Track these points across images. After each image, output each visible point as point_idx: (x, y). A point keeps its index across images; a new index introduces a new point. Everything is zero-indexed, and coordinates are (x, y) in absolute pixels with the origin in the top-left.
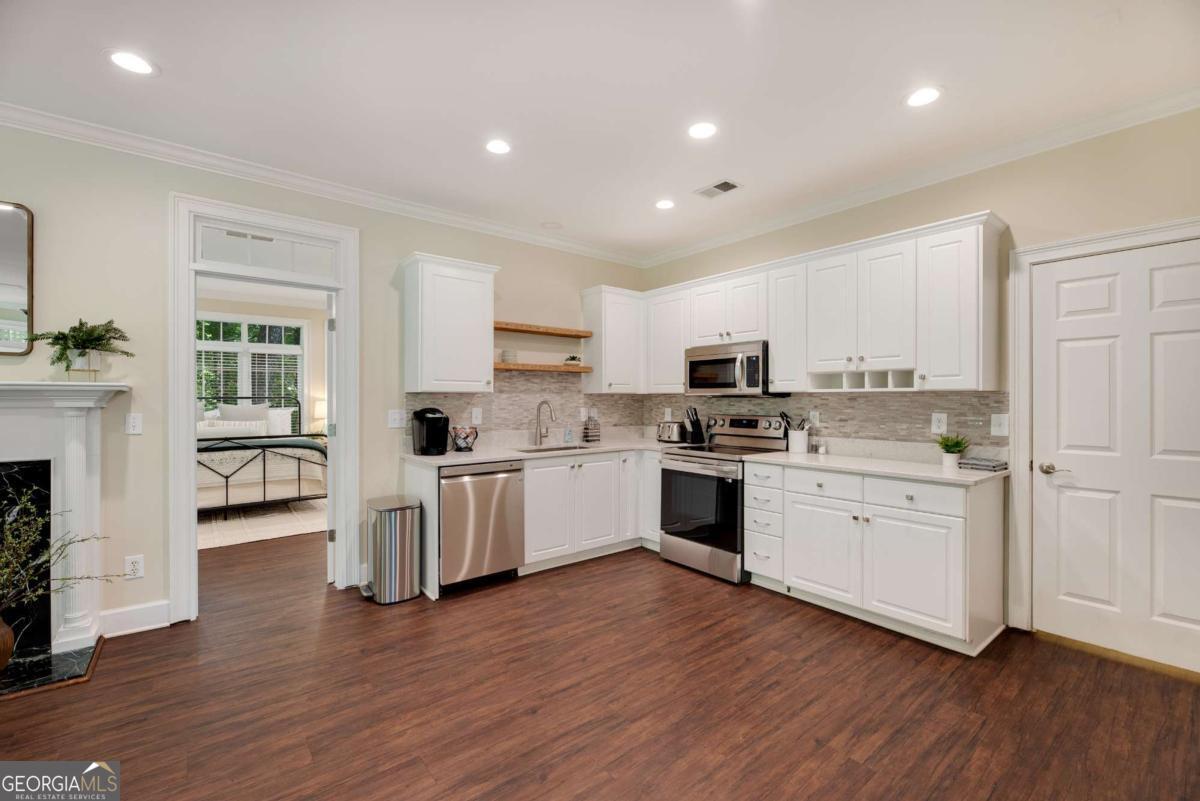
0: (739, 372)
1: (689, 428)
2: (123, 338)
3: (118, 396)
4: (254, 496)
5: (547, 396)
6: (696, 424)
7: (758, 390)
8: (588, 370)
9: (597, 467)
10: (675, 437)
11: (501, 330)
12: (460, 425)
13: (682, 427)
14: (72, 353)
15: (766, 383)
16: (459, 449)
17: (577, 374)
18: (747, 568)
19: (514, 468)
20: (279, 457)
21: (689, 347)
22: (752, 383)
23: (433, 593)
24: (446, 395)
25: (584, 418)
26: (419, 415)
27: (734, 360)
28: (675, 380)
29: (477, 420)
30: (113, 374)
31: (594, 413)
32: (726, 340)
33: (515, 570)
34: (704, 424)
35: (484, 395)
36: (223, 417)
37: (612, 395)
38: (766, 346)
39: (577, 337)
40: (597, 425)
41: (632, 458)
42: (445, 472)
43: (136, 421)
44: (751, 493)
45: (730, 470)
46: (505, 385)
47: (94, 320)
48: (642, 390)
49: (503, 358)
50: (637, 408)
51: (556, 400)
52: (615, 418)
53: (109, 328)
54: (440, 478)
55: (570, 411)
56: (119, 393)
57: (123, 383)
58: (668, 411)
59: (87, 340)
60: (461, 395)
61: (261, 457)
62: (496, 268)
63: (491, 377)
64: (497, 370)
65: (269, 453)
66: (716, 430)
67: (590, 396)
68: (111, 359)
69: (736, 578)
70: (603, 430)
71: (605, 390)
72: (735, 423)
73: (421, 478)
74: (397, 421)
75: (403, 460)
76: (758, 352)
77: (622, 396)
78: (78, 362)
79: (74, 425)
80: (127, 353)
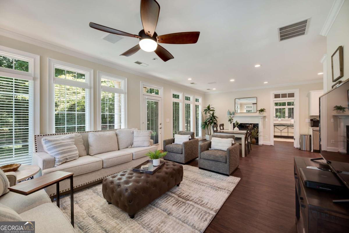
2: (265, 110)
3: (265, 117)
4: (286, 135)
14: (261, 112)
20: (291, 128)
23: (312, 151)
24: (316, 116)
26: (311, 120)
30: (264, 114)
36: (282, 121)
42: (314, 130)
43: (267, 120)
47: (262, 108)
53: (264, 109)
54: (313, 131)
56: (265, 116)
57: (265, 115)
59: (262, 111)
61: (287, 128)
65: (289, 127)
68: (264, 112)
73: (310, 131)
74: (308, 120)
75: (309, 128)
78: (261, 113)
79: (261, 120)
80: (265, 112)
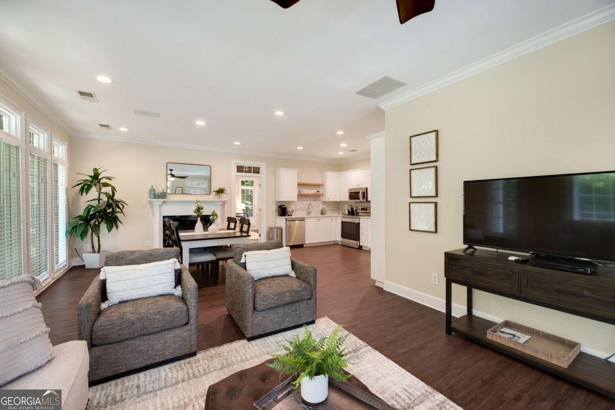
0: (361, 195)
1: (350, 211)
2: (226, 191)
3: (224, 203)
5: (311, 202)
6: (352, 209)
7: (365, 200)
8: (323, 195)
9: (324, 220)
10: (347, 213)
11: (300, 185)
12: (289, 209)
13: (349, 211)
14: (218, 194)
15: (367, 198)
16: (289, 215)
17: (319, 196)
18: (361, 245)
19: (302, 220)
21: (350, 188)
22: (363, 198)
24: (285, 202)
25: (321, 208)
26: (280, 207)
27: (359, 192)
28: (346, 198)
29: (293, 208)
30: (224, 198)
31: (324, 207)
32: (359, 187)
33: (303, 245)
34: (354, 209)
35: (295, 202)
37: (330, 202)
38: (367, 189)
39: (319, 185)
40: (325, 210)
41: (334, 218)
42: (287, 220)
44: (361, 226)
45: (356, 221)
46: (300, 199)
47: (222, 188)
48: (338, 200)
49: (299, 192)
50: (337, 205)
51: (313, 203)
52: (331, 208)
54: (286, 221)
55: (318, 206)
58: (346, 206)
59: (220, 191)
60: (289, 202)
62: (298, 170)
63: (297, 197)
64: (298, 195)
66: (358, 211)
67: (323, 202)
68: (224, 194)
69: (358, 247)
70: (327, 212)
71: (327, 200)
72: (362, 209)
73: (281, 222)
74: (274, 208)
75: (276, 218)
76: (365, 191)
77: (333, 202)
78: (219, 196)
79: (219, 208)
80: (226, 194)
